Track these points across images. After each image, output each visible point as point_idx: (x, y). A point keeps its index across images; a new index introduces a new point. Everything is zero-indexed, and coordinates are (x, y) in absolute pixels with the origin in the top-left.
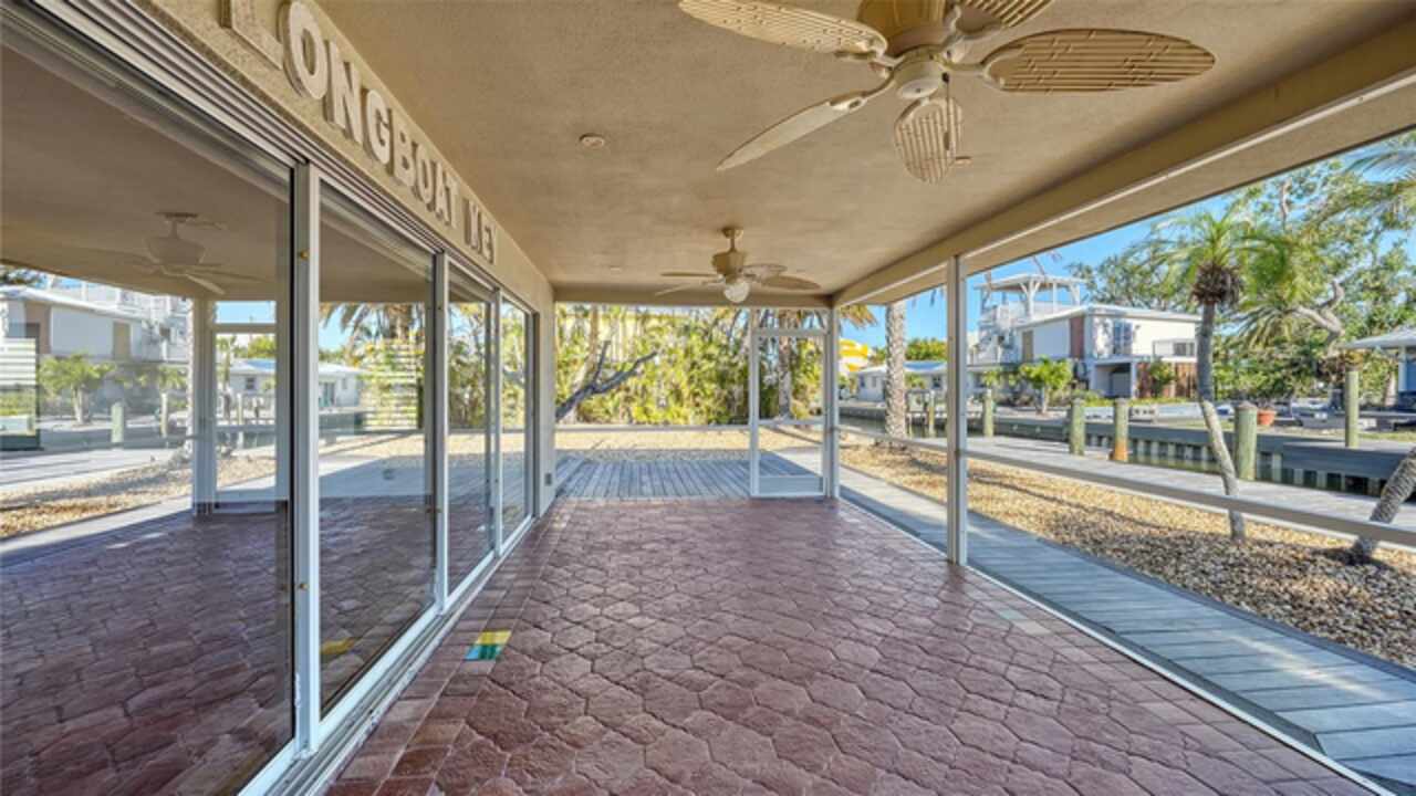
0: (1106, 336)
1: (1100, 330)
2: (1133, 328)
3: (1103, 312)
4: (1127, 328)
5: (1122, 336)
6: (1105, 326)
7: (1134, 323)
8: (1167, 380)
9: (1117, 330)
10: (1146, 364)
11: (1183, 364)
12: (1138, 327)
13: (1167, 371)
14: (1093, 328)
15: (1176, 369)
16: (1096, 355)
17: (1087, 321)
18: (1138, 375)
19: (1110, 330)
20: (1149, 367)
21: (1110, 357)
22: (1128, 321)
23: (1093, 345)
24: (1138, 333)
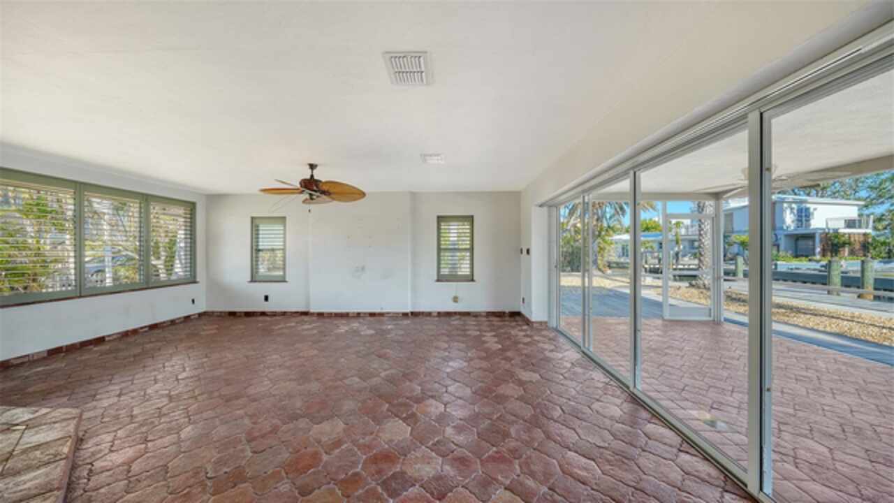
0: (792, 215)
1: (788, 211)
2: (812, 210)
3: (790, 200)
4: (807, 209)
5: (803, 215)
6: (792, 209)
7: (812, 207)
8: (844, 244)
9: (800, 211)
10: (827, 234)
11: (854, 234)
12: (815, 209)
13: (843, 239)
14: (782, 211)
15: (850, 237)
16: (785, 228)
17: (777, 206)
18: (821, 241)
19: (795, 211)
20: (829, 235)
21: (795, 230)
22: (808, 205)
23: (783, 221)
24: (815, 213)
